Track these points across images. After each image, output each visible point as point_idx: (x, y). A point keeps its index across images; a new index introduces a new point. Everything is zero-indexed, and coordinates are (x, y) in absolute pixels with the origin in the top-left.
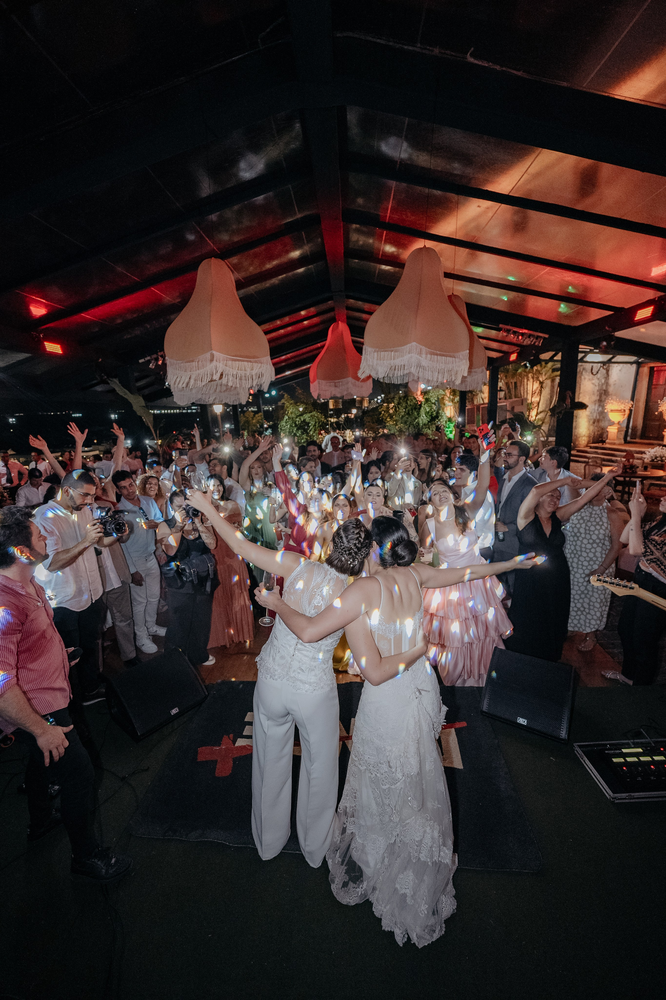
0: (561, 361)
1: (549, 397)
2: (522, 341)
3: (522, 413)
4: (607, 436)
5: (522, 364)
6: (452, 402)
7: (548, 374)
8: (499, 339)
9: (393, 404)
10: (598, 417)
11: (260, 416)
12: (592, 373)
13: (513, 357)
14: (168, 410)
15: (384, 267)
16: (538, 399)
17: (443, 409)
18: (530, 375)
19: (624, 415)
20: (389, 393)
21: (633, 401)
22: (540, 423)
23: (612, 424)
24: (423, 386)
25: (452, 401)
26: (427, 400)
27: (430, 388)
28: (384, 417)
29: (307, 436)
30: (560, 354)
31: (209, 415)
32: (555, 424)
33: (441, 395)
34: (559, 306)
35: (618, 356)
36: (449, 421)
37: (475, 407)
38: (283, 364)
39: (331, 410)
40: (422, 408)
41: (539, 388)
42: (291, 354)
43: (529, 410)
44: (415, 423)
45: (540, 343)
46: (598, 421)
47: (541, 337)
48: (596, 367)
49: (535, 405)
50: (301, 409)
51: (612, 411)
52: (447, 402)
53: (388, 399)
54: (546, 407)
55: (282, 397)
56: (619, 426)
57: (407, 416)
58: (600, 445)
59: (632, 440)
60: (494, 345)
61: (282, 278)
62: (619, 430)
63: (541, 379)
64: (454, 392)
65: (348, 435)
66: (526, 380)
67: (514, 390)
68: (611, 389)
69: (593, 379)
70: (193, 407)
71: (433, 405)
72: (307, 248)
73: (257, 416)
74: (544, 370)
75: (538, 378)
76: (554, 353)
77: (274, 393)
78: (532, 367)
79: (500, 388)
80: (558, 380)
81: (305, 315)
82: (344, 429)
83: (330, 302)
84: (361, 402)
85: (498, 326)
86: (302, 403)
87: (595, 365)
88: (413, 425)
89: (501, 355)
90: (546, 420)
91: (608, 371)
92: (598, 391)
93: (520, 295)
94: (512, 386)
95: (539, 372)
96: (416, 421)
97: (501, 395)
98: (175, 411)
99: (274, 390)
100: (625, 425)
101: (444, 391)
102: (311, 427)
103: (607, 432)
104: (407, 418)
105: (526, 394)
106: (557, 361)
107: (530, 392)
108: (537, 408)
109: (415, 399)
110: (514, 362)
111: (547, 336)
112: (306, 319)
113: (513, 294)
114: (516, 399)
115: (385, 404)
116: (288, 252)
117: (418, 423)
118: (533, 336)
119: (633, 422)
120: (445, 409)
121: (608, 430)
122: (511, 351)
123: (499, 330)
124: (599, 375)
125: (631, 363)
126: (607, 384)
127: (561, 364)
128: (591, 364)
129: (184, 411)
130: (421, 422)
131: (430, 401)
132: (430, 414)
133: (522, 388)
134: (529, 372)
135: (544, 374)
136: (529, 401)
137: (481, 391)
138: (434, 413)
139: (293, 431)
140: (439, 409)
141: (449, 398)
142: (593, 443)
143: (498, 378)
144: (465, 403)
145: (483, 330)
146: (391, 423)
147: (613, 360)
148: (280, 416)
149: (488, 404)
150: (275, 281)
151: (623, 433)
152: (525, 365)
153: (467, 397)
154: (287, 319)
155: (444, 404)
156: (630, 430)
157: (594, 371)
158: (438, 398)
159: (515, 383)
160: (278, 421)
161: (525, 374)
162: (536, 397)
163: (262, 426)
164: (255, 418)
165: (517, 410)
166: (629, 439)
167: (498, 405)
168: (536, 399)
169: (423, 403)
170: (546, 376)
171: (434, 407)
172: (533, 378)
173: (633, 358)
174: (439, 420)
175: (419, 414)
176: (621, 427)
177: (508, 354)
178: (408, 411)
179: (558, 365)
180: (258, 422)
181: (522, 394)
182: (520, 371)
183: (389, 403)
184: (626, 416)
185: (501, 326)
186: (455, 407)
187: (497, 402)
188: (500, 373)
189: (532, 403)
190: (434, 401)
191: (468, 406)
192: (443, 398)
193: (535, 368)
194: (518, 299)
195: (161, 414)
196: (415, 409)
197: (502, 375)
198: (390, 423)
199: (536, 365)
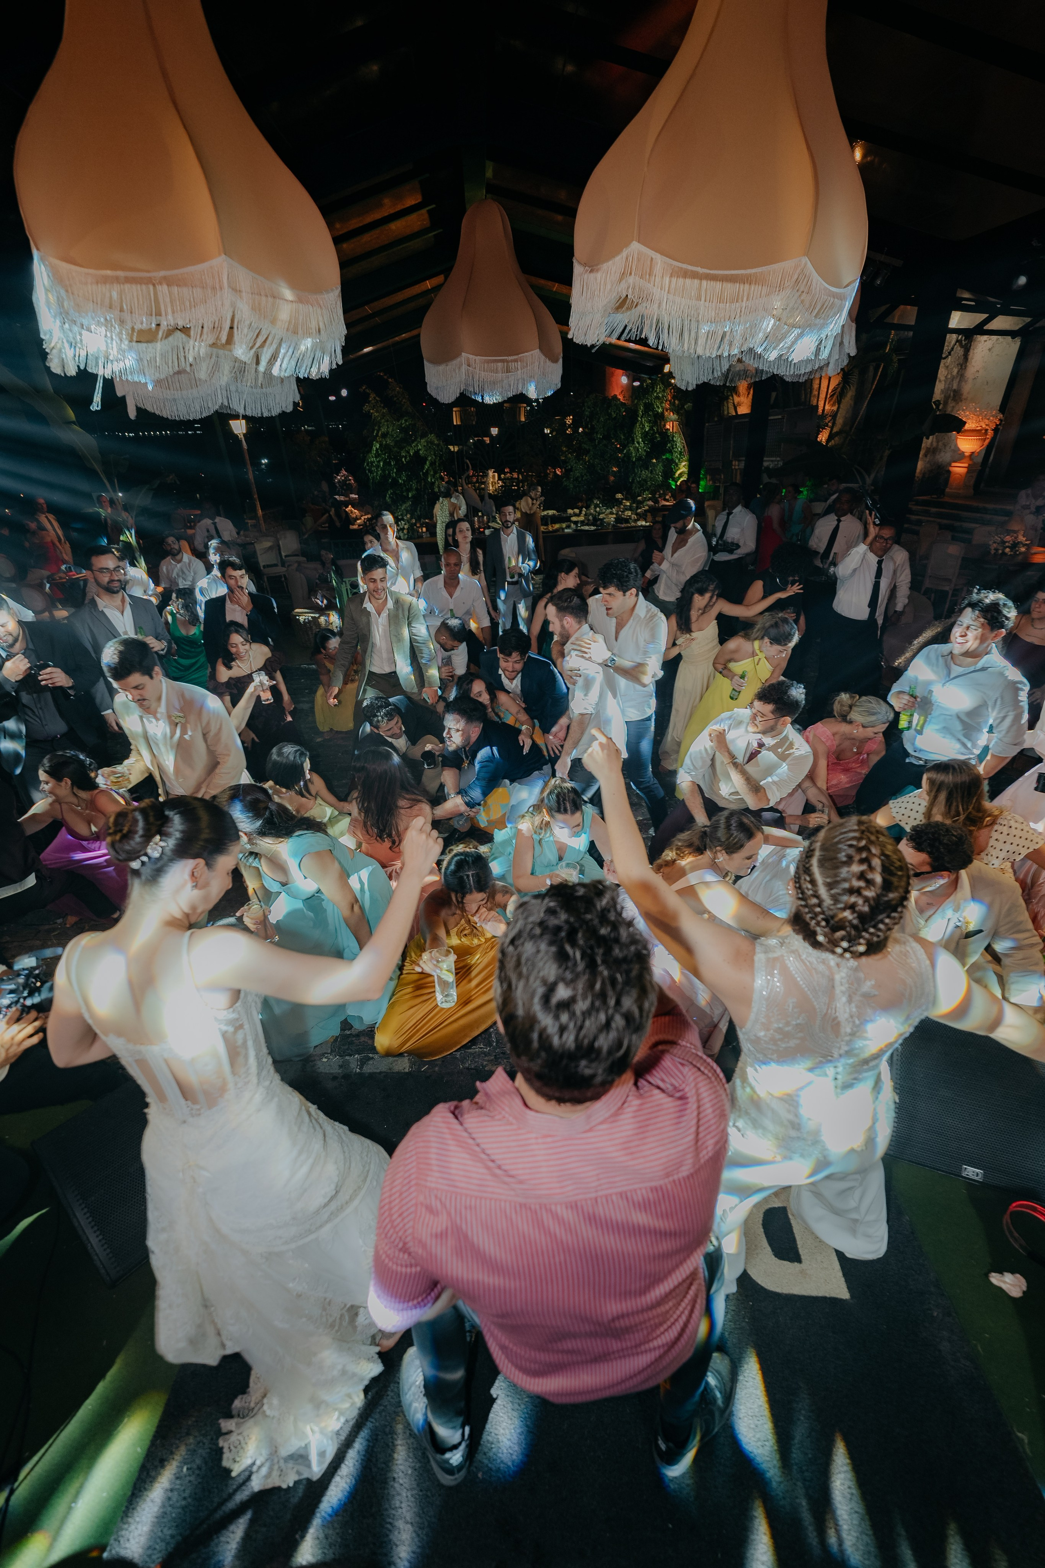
1: (854, 404)
4: (947, 481)
9: (572, 417)
10: (938, 445)
11: (322, 442)
16: (835, 408)
19: (984, 440)
21: (1003, 414)
23: (960, 456)
35: (996, 318)
40: (638, 426)
43: (818, 429)
46: (937, 451)
49: (828, 420)
54: (848, 423)
55: (362, 401)
56: (971, 463)
57: (604, 442)
58: (933, 498)
59: (988, 489)
62: (971, 468)
68: (967, 389)
73: (317, 441)
77: (344, 392)
91: (968, 351)
92: (942, 392)
99: (344, 385)
100: (980, 459)
103: (949, 472)
104: (606, 446)
107: (823, 394)
115: (558, 417)
117: (628, 456)
119: (996, 453)
121: (951, 469)
124: (953, 360)
125: (1014, 333)
126: (961, 377)
128: (951, 338)
130: (633, 454)
137: (735, 391)
146: (569, 455)
147: (987, 326)
148: (366, 442)
149: (750, 415)
151: (975, 474)
156: (987, 470)
157: (945, 351)
160: (362, 453)
162: (832, 405)
164: (313, 446)
166: (982, 485)
167: (769, 418)
168: (831, 409)
173: (1017, 324)
175: (630, 437)
176: (974, 464)
183: (565, 413)
184: (987, 441)
187: (767, 414)
189: (823, 418)
198: (567, 455)
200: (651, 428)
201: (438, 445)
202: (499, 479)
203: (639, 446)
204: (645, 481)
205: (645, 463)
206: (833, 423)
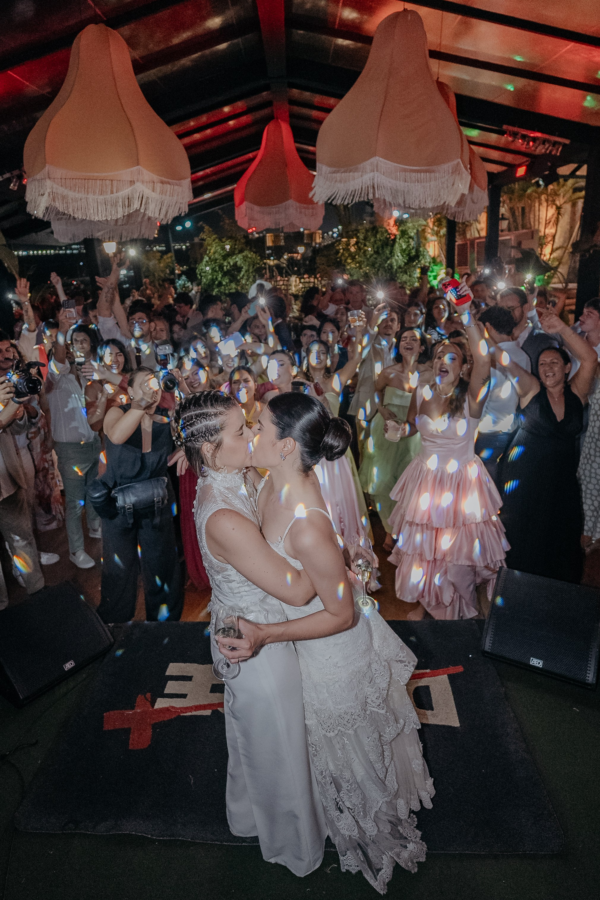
0: (588, 177)
1: (568, 227)
2: (533, 148)
3: (533, 250)
5: (533, 181)
6: (437, 235)
7: (568, 195)
8: (501, 146)
9: (355, 239)
11: (169, 258)
13: (521, 171)
14: (38, 250)
15: (340, 41)
16: (553, 231)
17: (424, 245)
18: (543, 197)
20: (350, 223)
22: (556, 264)
24: (396, 214)
25: (437, 233)
26: (404, 233)
27: (406, 216)
28: (343, 258)
29: (236, 284)
30: (585, 167)
31: (98, 255)
32: (577, 266)
33: (420, 225)
34: (584, 98)
36: (434, 262)
37: (468, 242)
38: (201, 183)
39: (269, 248)
40: (397, 245)
41: (556, 216)
42: (212, 169)
43: (542, 246)
44: (386, 265)
45: (558, 152)
47: (560, 143)
49: (549, 239)
50: (228, 247)
52: (429, 236)
53: (347, 232)
54: (564, 241)
55: (200, 230)
57: (375, 256)
60: (495, 155)
61: (197, 57)
63: (558, 203)
64: (438, 222)
65: (294, 283)
66: (537, 205)
67: (520, 219)
70: (73, 247)
71: (411, 240)
72: (231, 13)
73: (165, 257)
74: (562, 190)
75: (554, 201)
76: (576, 165)
77: (188, 224)
78: (546, 186)
79: (502, 215)
80: (580, 204)
81: (229, 112)
82: (288, 275)
83: (264, 93)
84: (311, 236)
85: (501, 127)
86: (230, 238)
88: (384, 267)
89: (504, 168)
90: (564, 260)
93: (532, 82)
94: (518, 213)
95: (556, 194)
96: (388, 262)
97: (504, 225)
98: (48, 252)
99: (189, 220)
101: (426, 220)
102: (242, 273)
104: (376, 258)
105: (537, 223)
106: (581, 177)
107: (543, 221)
108: (552, 242)
109: (387, 231)
110: (521, 178)
111: (567, 142)
112: (231, 117)
113: (521, 82)
114: (524, 231)
115: (344, 240)
116: (204, 18)
117: (391, 265)
118: (549, 141)
120: (427, 245)
122: (517, 163)
123: (501, 133)
127: (587, 183)
129: (61, 252)
130: (395, 264)
131: (408, 234)
132: (407, 252)
133: (532, 216)
134: (542, 193)
135: (562, 194)
136: (542, 234)
137: (477, 220)
138: (413, 253)
139: (217, 279)
140: (419, 245)
141: (433, 230)
143: (500, 202)
144: (454, 237)
145: (479, 134)
146: (353, 266)
148: (199, 257)
149: (486, 237)
150: (186, 61)
152: (537, 182)
153: (457, 229)
154: (204, 119)
155: (426, 239)
158: (418, 230)
159: (523, 209)
160: (196, 264)
161: (537, 195)
162: (551, 228)
163: (172, 272)
164: (162, 261)
165: (525, 246)
167: (500, 238)
168: (550, 231)
169: (398, 237)
170: (565, 198)
171: (412, 243)
172: (547, 201)
174: (419, 261)
175: (392, 252)
177: (513, 167)
178: (378, 248)
179: (582, 183)
180: (167, 266)
181: (532, 223)
182: (529, 191)
183: (349, 237)
185: (505, 127)
186: (440, 243)
187: (497, 236)
188: (502, 194)
189: (545, 236)
190: (412, 234)
191: (459, 242)
192: (424, 231)
193: (551, 187)
194: (529, 88)
195: (28, 256)
196: (387, 245)
197: (505, 198)
198: (351, 265)
199: (551, 183)
206: (554, 241)
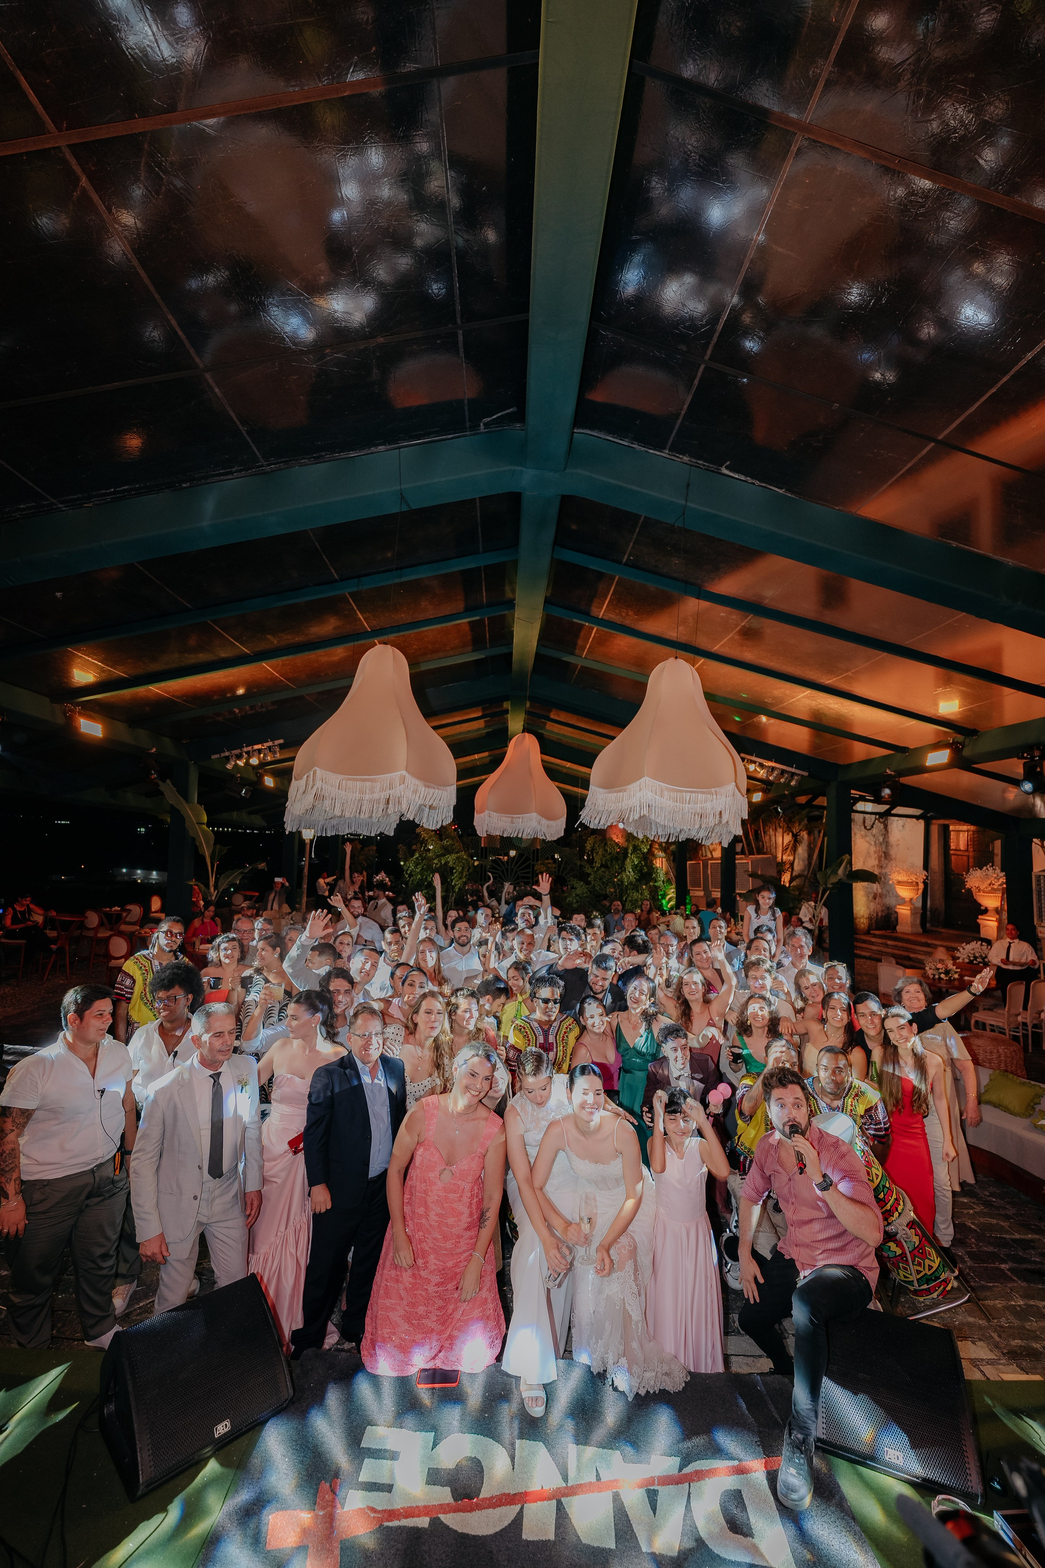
1: (807, 855)
4: (897, 919)
5: (771, 808)
10: (880, 891)
12: (865, 827)
13: (758, 797)
16: (791, 858)
18: (780, 823)
19: (918, 890)
21: (927, 871)
23: (903, 901)
35: (898, 808)
37: (701, 863)
40: (628, 859)
41: (792, 843)
43: (780, 873)
45: (796, 782)
46: (881, 896)
47: (797, 774)
48: (870, 819)
49: (788, 866)
51: (900, 883)
52: (657, 852)
54: (804, 869)
56: (912, 906)
57: (604, 869)
58: (888, 933)
59: (934, 929)
62: (914, 911)
63: (794, 830)
66: (772, 832)
67: (756, 844)
68: (893, 852)
69: (866, 836)
75: (789, 828)
76: (808, 796)
78: (785, 814)
87: (867, 816)
91: (886, 827)
92: (875, 852)
100: (919, 904)
103: (896, 912)
105: (773, 850)
107: (780, 848)
108: (791, 871)
109: (615, 845)
110: (758, 804)
111: (801, 773)
114: (761, 856)
118: (787, 772)
119: (931, 900)
120: (654, 861)
121: (897, 910)
124: (874, 831)
125: (917, 818)
126: (886, 843)
128: (862, 816)
132: (638, 868)
133: (767, 841)
134: (780, 820)
136: (779, 859)
142: (877, 929)
144: (687, 857)
147: (893, 812)
151: (919, 916)
153: (689, 848)
156: (928, 913)
157: (868, 825)
162: (789, 855)
166: (928, 925)
168: (788, 858)
170: (801, 827)
172: (784, 827)
173: (917, 812)
174: (650, 879)
176: (915, 908)
177: (748, 792)
181: (768, 849)
184: (920, 891)
189: (783, 863)
190: (645, 850)
191: (691, 862)
192: (651, 846)
196: (617, 859)
200: (640, 862)
201: (467, 860)
202: (515, 888)
203: (629, 875)
204: (636, 900)
205: (636, 887)
206: (793, 869)
